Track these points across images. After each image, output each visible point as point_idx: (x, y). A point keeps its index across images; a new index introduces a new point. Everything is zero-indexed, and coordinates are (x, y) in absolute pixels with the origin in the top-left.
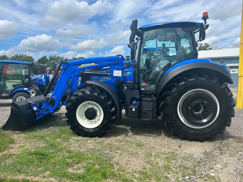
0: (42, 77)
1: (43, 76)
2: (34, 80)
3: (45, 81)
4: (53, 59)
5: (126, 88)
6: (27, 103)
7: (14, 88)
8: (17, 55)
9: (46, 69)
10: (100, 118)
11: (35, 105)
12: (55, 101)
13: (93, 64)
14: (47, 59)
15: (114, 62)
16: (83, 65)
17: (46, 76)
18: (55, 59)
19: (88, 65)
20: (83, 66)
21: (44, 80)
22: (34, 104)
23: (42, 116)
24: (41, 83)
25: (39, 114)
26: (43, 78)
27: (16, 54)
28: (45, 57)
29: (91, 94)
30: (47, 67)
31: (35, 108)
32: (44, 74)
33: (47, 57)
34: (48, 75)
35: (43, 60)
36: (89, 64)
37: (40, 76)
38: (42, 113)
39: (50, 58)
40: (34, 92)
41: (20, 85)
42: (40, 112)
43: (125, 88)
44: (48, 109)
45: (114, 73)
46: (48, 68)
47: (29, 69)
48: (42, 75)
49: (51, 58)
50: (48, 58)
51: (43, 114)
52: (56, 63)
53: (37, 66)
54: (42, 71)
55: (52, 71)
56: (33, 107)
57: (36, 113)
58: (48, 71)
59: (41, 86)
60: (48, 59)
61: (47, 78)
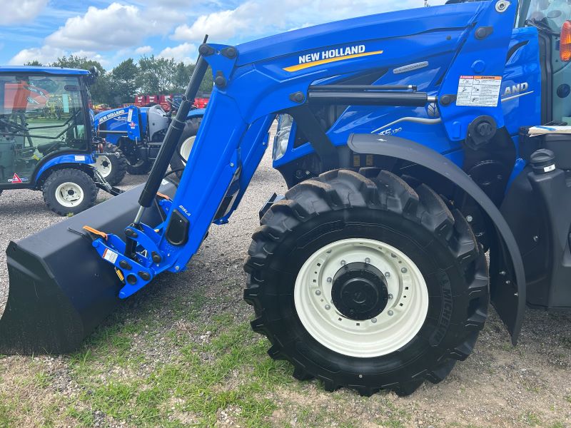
0: (127, 115)
1: (131, 112)
2: (104, 126)
3: (136, 127)
4: (150, 67)
5: (553, 167)
6: (75, 237)
7: (44, 155)
8: (64, 59)
9: (135, 93)
10: (398, 306)
11: (109, 242)
12: (188, 224)
13: (358, 51)
14: (135, 66)
15: (466, 35)
16: (306, 58)
17: (139, 111)
18: (155, 67)
19: (333, 56)
20: (307, 62)
21: (133, 126)
22: (104, 239)
23: (142, 284)
24: (126, 134)
25: (130, 278)
26: (129, 119)
27: (61, 58)
28: (130, 61)
29: (372, 206)
30: (137, 87)
31: (111, 256)
32: (131, 108)
33: (134, 63)
34: (143, 110)
35: (126, 69)
36: (335, 52)
37: (122, 112)
38: (140, 274)
39: (142, 63)
40: (109, 161)
41: (59, 145)
42: (130, 269)
43: (547, 169)
44: (165, 256)
45: (460, 89)
46: (139, 90)
47: (83, 93)
48: (127, 110)
49: (145, 65)
50: (136, 63)
51: (145, 278)
52: (157, 75)
53: (113, 85)
54: (125, 98)
55: (151, 98)
56: (104, 251)
57: (118, 272)
58: (139, 96)
59: (125, 144)
60: (138, 66)
61: (142, 119)
